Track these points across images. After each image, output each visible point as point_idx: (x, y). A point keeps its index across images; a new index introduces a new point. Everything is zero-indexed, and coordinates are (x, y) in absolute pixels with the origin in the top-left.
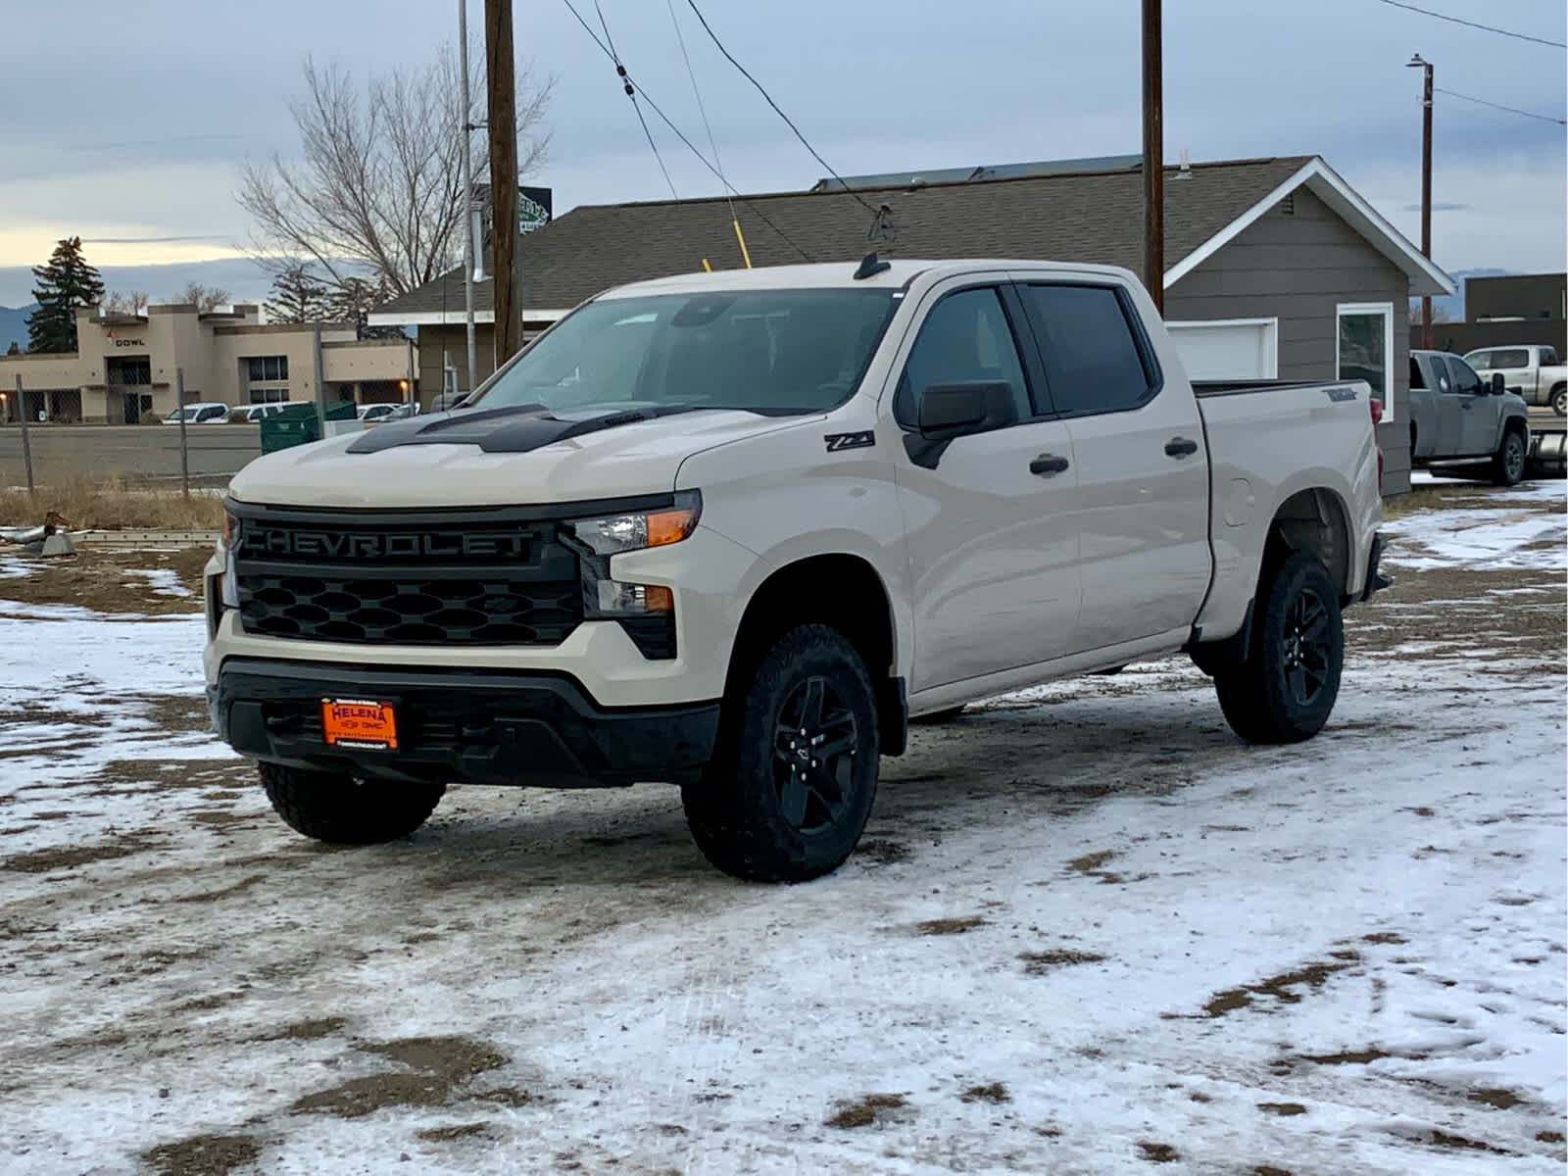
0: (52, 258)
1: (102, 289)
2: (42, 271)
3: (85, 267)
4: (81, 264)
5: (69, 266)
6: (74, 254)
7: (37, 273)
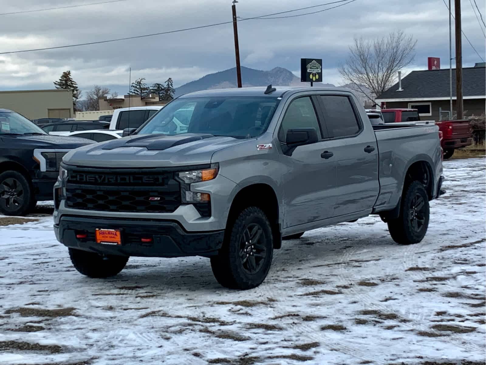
0: (60, 78)
1: (78, 89)
2: (57, 83)
3: (72, 81)
4: (71, 80)
5: (66, 81)
6: (68, 77)
7: (55, 84)
